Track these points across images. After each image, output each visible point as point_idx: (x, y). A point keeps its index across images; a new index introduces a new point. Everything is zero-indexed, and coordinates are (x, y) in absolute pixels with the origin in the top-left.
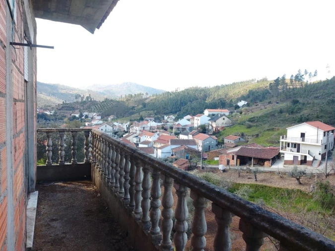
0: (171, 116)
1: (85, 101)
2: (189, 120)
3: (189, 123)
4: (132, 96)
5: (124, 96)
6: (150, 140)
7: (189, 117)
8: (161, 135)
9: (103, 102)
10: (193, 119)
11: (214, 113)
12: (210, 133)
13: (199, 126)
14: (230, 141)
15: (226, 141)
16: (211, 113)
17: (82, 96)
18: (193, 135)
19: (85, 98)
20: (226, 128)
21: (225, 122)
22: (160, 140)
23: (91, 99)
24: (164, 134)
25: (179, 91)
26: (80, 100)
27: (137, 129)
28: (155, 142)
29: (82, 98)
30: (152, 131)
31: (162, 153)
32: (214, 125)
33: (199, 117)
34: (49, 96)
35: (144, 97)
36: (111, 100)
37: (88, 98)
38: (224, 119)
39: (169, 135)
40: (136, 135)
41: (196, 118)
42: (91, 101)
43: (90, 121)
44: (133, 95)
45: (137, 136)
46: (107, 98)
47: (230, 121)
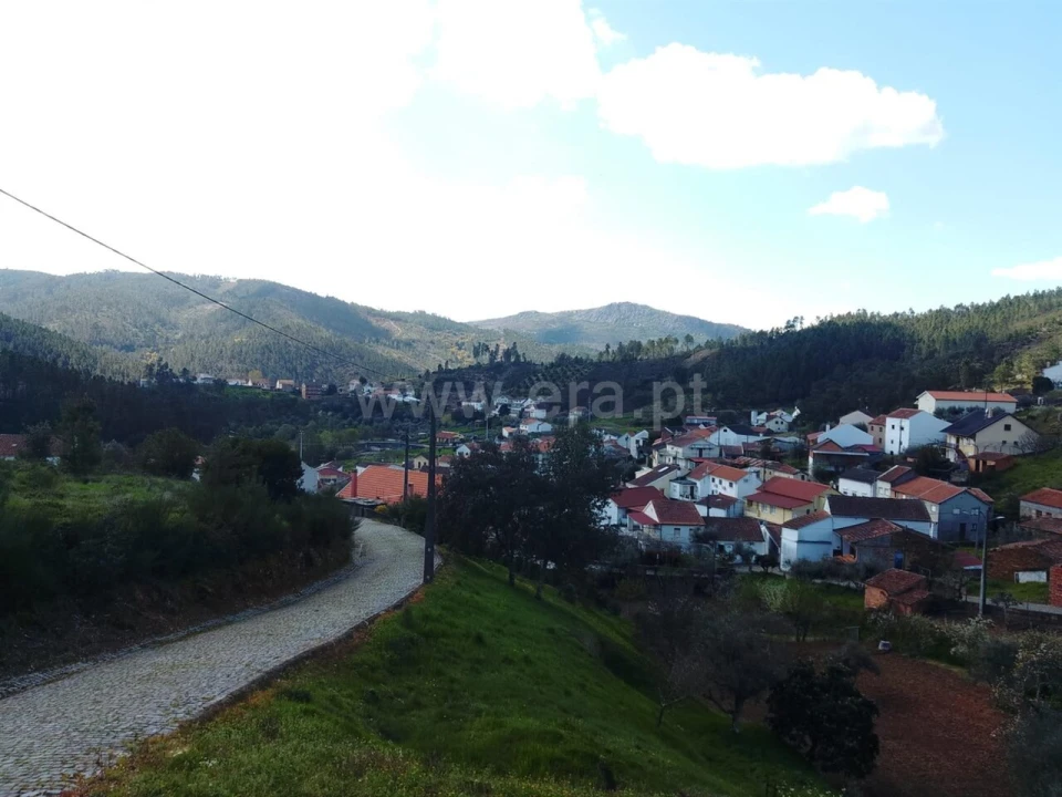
0: (778, 412)
1: (500, 365)
2: (863, 427)
3: (866, 439)
4: (639, 344)
5: (614, 348)
6: (732, 492)
7: (858, 416)
8: (768, 477)
9: (552, 364)
10: (882, 424)
11: (957, 405)
12: (955, 479)
13: (911, 452)
14: (1045, 510)
15: (1028, 508)
16: (946, 405)
17: (492, 348)
18: (894, 485)
19: (501, 353)
20: (1019, 460)
21: (1011, 437)
22: (768, 495)
23: (518, 356)
24: (777, 474)
25: (798, 328)
26: (485, 359)
27: (680, 456)
28: (751, 500)
29: (493, 355)
30: (731, 461)
31: (799, 542)
32: (969, 448)
33: (906, 417)
34: (398, 348)
35: (680, 348)
36: (578, 361)
37: (507, 354)
38: (1008, 428)
39: (799, 477)
40: (679, 473)
41: (890, 421)
42: (517, 362)
43: (515, 424)
44: (644, 342)
45: (683, 478)
46: (563, 355)
47: (1036, 436)
